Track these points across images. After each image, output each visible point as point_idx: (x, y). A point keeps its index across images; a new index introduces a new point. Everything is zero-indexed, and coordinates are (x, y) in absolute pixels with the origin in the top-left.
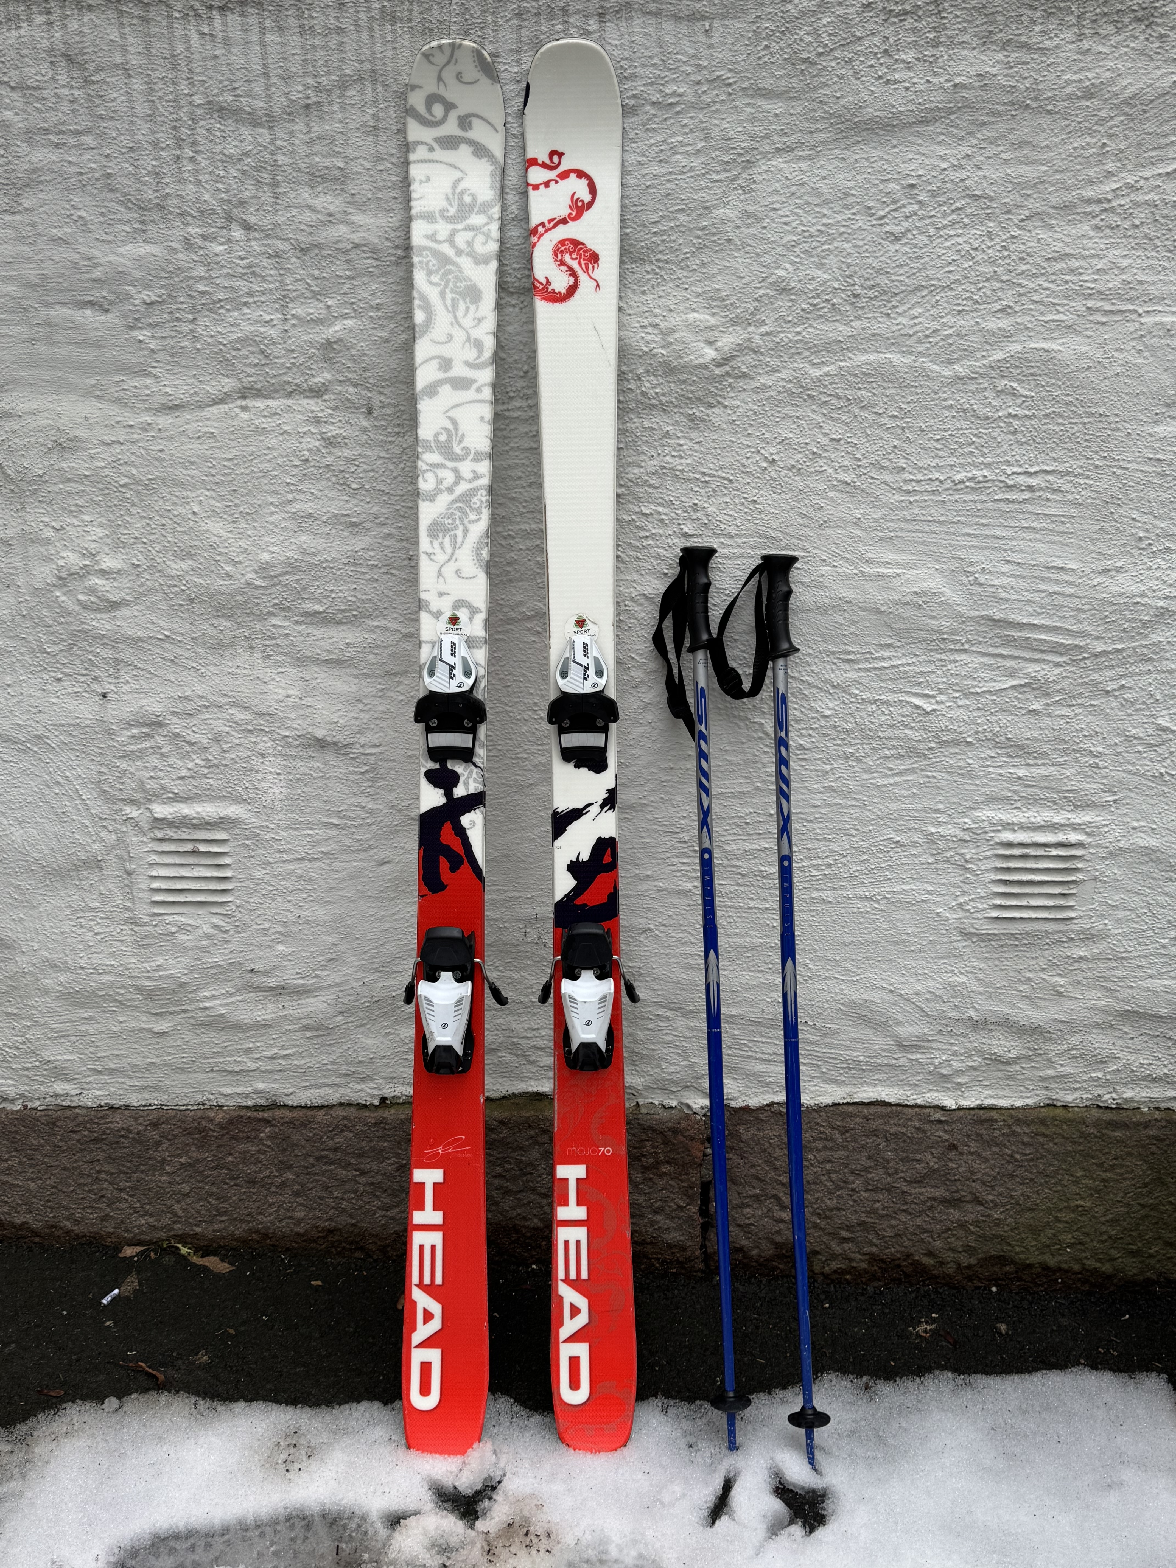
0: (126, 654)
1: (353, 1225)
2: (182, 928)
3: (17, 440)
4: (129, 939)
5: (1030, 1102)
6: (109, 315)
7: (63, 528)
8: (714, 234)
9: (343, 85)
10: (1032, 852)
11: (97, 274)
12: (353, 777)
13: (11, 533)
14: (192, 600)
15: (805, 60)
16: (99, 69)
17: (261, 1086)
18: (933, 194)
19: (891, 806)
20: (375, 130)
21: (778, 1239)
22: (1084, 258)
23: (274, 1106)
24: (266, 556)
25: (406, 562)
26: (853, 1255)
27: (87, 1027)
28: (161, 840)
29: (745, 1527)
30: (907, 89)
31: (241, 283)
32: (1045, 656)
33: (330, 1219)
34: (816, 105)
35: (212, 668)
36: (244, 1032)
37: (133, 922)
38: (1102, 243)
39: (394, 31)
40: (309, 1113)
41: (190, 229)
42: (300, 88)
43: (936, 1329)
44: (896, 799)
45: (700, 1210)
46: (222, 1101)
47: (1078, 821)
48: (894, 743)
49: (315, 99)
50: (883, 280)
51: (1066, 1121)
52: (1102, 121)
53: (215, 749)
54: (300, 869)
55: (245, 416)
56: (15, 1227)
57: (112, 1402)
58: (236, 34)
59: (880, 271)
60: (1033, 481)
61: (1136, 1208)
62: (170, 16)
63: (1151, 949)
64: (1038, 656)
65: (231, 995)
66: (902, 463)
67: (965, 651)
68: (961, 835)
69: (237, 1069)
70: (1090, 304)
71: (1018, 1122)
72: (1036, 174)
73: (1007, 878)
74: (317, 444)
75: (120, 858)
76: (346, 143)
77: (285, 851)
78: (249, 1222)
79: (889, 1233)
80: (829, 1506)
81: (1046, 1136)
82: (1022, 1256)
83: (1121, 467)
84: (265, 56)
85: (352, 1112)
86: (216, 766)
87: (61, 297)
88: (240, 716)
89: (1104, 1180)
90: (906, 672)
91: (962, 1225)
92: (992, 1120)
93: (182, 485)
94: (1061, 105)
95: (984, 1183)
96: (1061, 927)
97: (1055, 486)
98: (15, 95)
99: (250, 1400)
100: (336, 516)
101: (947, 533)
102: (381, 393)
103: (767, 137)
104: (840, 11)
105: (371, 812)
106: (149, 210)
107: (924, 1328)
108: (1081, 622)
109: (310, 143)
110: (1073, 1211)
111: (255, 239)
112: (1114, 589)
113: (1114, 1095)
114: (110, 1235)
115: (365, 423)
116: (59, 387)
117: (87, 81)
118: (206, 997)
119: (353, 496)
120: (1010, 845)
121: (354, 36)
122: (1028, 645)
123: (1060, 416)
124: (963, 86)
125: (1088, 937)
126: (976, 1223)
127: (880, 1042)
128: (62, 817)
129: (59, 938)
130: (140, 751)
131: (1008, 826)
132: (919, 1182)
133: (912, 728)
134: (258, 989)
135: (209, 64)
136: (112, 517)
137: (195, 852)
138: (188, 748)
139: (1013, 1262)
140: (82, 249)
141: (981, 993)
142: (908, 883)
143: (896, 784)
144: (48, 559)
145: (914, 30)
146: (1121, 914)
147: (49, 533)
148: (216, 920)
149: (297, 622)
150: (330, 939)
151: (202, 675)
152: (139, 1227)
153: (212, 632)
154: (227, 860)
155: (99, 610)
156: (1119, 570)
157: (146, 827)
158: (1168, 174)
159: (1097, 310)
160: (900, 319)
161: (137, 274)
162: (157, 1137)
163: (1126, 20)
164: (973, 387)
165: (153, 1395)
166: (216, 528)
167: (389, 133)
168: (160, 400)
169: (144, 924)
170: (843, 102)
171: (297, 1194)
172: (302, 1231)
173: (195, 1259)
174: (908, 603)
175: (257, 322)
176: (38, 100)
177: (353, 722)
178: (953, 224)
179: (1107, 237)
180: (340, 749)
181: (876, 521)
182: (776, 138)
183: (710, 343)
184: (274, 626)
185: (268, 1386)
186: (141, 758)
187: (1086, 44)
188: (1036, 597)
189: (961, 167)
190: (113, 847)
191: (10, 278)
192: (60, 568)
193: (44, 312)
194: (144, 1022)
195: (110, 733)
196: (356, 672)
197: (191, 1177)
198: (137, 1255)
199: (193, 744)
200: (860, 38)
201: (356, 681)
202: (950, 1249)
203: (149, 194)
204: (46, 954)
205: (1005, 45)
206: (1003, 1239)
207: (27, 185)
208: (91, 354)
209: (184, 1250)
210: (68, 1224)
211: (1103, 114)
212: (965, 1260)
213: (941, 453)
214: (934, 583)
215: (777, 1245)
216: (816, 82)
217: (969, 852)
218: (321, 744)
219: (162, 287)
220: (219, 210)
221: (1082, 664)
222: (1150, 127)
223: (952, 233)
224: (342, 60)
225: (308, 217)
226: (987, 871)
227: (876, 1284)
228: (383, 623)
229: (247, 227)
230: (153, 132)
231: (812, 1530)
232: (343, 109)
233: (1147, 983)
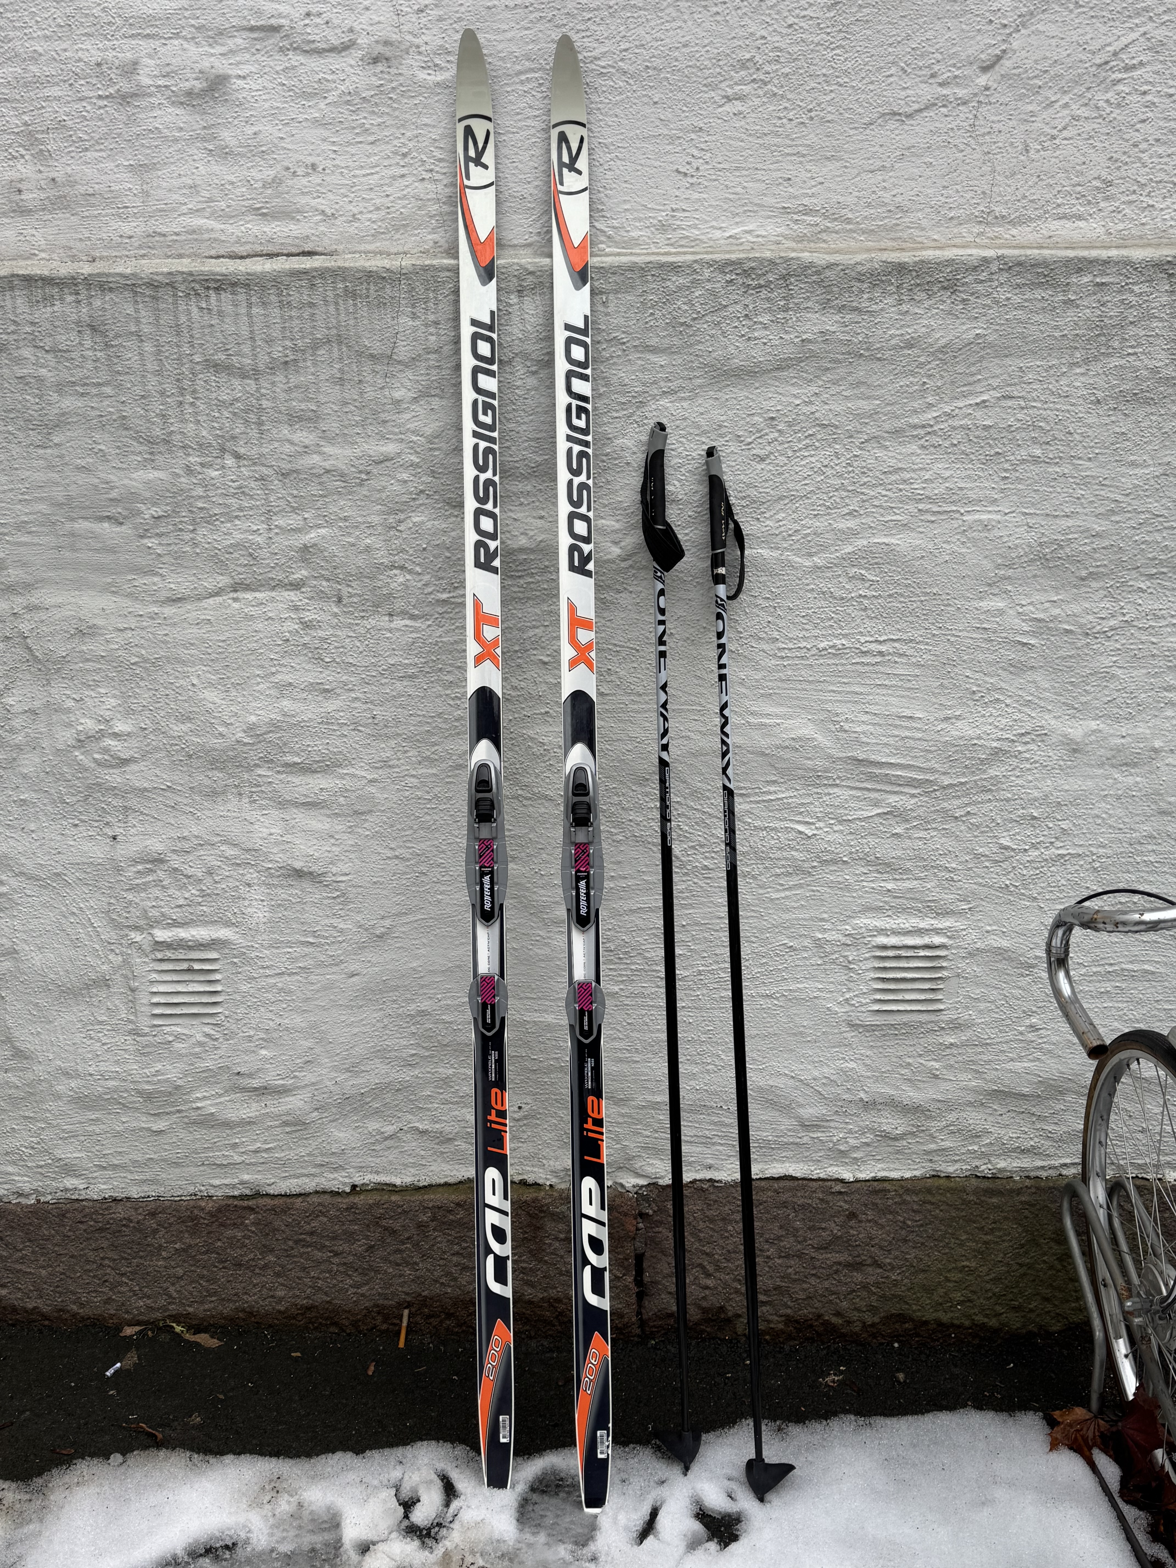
0: (133, 802)
1: (328, 1302)
2: (178, 1037)
3: (44, 628)
4: (131, 1048)
5: (917, 1173)
6: (124, 527)
7: (81, 699)
8: (616, 459)
9: (315, 346)
10: (903, 953)
11: (114, 494)
12: (326, 902)
13: (37, 704)
14: (190, 756)
15: (682, 324)
16: (117, 336)
17: (246, 1177)
18: (790, 425)
19: (783, 916)
20: (341, 381)
21: (704, 1304)
22: (914, 471)
23: (257, 1195)
24: (253, 719)
25: (370, 721)
26: (770, 1317)
27: (94, 1127)
28: (161, 960)
29: (669, 1544)
30: (765, 344)
31: (233, 501)
32: (902, 789)
33: (308, 1298)
34: (693, 358)
35: (206, 812)
36: (231, 1128)
37: (136, 1033)
38: (928, 459)
39: (355, 305)
40: (289, 1201)
41: (191, 459)
42: (280, 349)
43: (843, 1379)
44: (788, 910)
45: (635, 1280)
46: (212, 1192)
47: (940, 926)
48: (783, 862)
49: (292, 357)
50: (753, 492)
51: (949, 1190)
52: (921, 365)
53: (208, 880)
54: (280, 982)
55: (236, 605)
56: (27, 1312)
57: (116, 1458)
58: (229, 308)
59: (749, 486)
60: (883, 648)
61: (1016, 1267)
62: (175, 295)
63: (1010, 1035)
64: (897, 789)
65: (220, 1096)
66: (776, 634)
67: (837, 786)
68: (844, 940)
69: (225, 1163)
70: (921, 506)
71: (908, 1191)
72: (872, 407)
73: (884, 976)
74: (296, 627)
75: (125, 977)
76: (318, 391)
77: (267, 967)
78: (235, 1302)
79: (802, 1296)
80: (742, 1526)
81: (933, 1204)
82: (919, 1314)
83: (954, 635)
84: (251, 324)
85: (327, 1198)
86: (208, 895)
87: (83, 513)
88: (230, 852)
89: (985, 1243)
90: (789, 804)
91: (865, 1287)
92: (885, 1191)
93: (184, 663)
94: (888, 354)
95: (881, 1248)
96: (932, 1017)
97: (901, 651)
98: (49, 357)
99: (238, 1453)
100: (312, 684)
101: (815, 690)
102: (349, 586)
103: (655, 383)
104: (709, 286)
105: (341, 931)
106: (157, 444)
107: (832, 1379)
108: (930, 761)
109: (289, 390)
110: (961, 1272)
111: (244, 466)
112: (954, 733)
113: (990, 1166)
114: (112, 1316)
115: (336, 610)
116: (80, 585)
117: (107, 346)
118: (198, 1098)
119: (327, 668)
120: (885, 947)
121: (323, 309)
122: (887, 779)
123: (902, 596)
124: (809, 341)
125: (956, 1026)
126: (877, 1284)
127: (786, 1123)
128: (76, 944)
129: (71, 1049)
130: (144, 884)
131: (882, 932)
132: (826, 1248)
133: (797, 850)
134: (244, 1090)
135: (207, 331)
136: (123, 689)
137: (190, 970)
138: (186, 881)
139: (912, 1319)
140: (102, 475)
141: (869, 1077)
142: (801, 982)
143: (787, 897)
144: (69, 725)
145: (768, 299)
146: (982, 1006)
147: (70, 703)
148: (207, 1029)
149: (279, 772)
150: (307, 1044)
151: (198, 818)
152: (137, 1308)
153: (207, 782)
154: (218, 977)
155: (112, 767)
156: (958, 718)
157: (148, 949)
158: (977, 404)
159: (927, 511)
160: (768, 522)
161: (148, 494)
162: (154, 1225)
163: (935, 289)
164: (829, 575)
165: (153, 1452)
166: (211, 696)
167: (352, 383)
168: (164, 594)
169: (145, 1035)
170: (714, 355)
171: (278, 1275)
172: (282, 1309)
173: (187, 1336)
174: (787, 747)
175: (246, 531)
176: (67, 360)
177: (326, 854)
178: (807, 447)
179: (931, 454)
180: (315, 877)
181: (757, 681)
182: (662, 384)
183: (616, 543)
184: (259, 775)
185: (254, 1442)
186: (145, 890)
187: (905, 308)
188: (891, 741)
189: (811, 403)
190: (120, 967)
191: (41, 499)
192: (79, 733)
193: (68, 526)
194: (144, 1122)
195: (119, 870)
196: (328, 812)
197: (184, 1261)
198: (136, 1334)
199: (189, 877)
200: (725, 306)
201: (329, 820)
202: (856, 1309)
203: (157, 432)
204: (59, 1063)
205: (841, 309)
206: (901, 1299)
207: (57, 426)
208: (107, 559)
209: (178, 1329)
210: (74, 1307)
211: (922, 359)
212: (869, 1319)
213: (807, 627)
214: (808, 731)
215: (705, 1311)
216: (692, 340)
217: (852, 955)
218: (299, 874)
219: (167, 504)
220: (214, 443)
221: (933, 795)
222: (960, 369)
223: (806, 454)
224: (314, 327)
225: (288, 448)
226: (867, 970)
227: (792, 1343)
228: (351, 771)
229: (238, 456)
230: (161, 384)
231: (726, 1545)
232: (315, 365)
233: (1010, 1066)
